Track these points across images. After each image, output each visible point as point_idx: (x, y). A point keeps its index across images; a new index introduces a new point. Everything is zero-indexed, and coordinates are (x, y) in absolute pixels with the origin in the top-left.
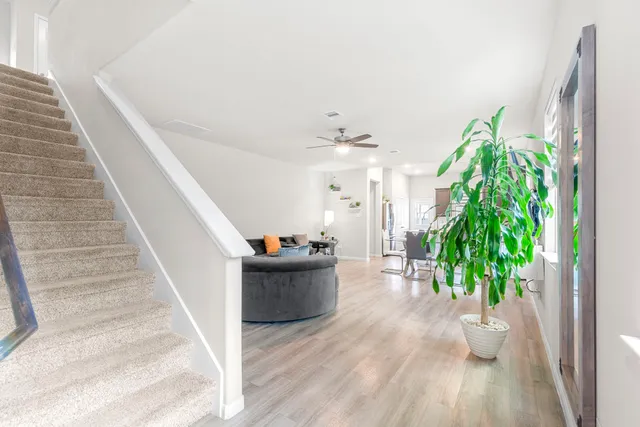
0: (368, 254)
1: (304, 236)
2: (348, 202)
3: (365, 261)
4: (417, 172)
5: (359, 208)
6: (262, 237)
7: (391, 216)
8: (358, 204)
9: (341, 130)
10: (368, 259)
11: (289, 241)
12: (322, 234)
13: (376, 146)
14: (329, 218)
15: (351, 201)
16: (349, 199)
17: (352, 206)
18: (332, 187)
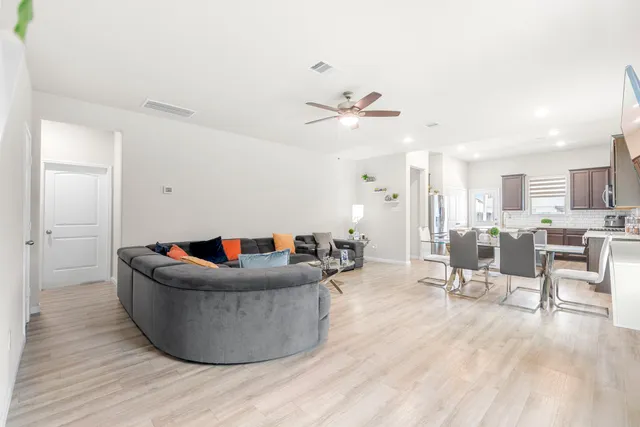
0: (408, 256)
1: (328, 235)
2: (383, 195)
3: (404, 265)
4: (476, 156)
5: (397, 200)
6: (271, 236)
7: (441, 209)
8: (395, 197)
9: (347, 95)
10: (408, 262)
11: (307, 240)
12: (351, 232)
13: (397, 114)
14: (358, 213)
15: (387, 193)
16: (385, 190)
17: (388, 199)
18: (365, 177)
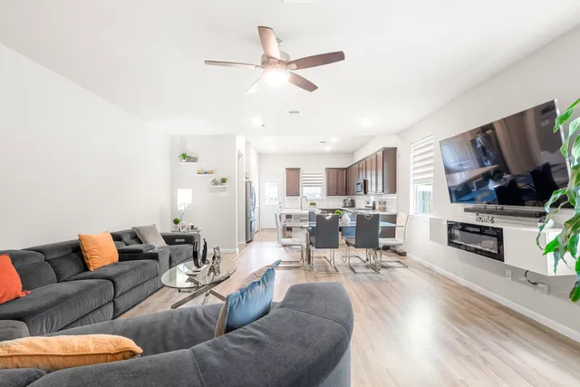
0: (237, 243)
2: (209, 178)
3: (235, 252)
8: (224, 181)
12: (176, 222)
14: (184, 198)
15: (213, 177)
16: (211, 172)
17: (215, 182)
18: (184, 156)
